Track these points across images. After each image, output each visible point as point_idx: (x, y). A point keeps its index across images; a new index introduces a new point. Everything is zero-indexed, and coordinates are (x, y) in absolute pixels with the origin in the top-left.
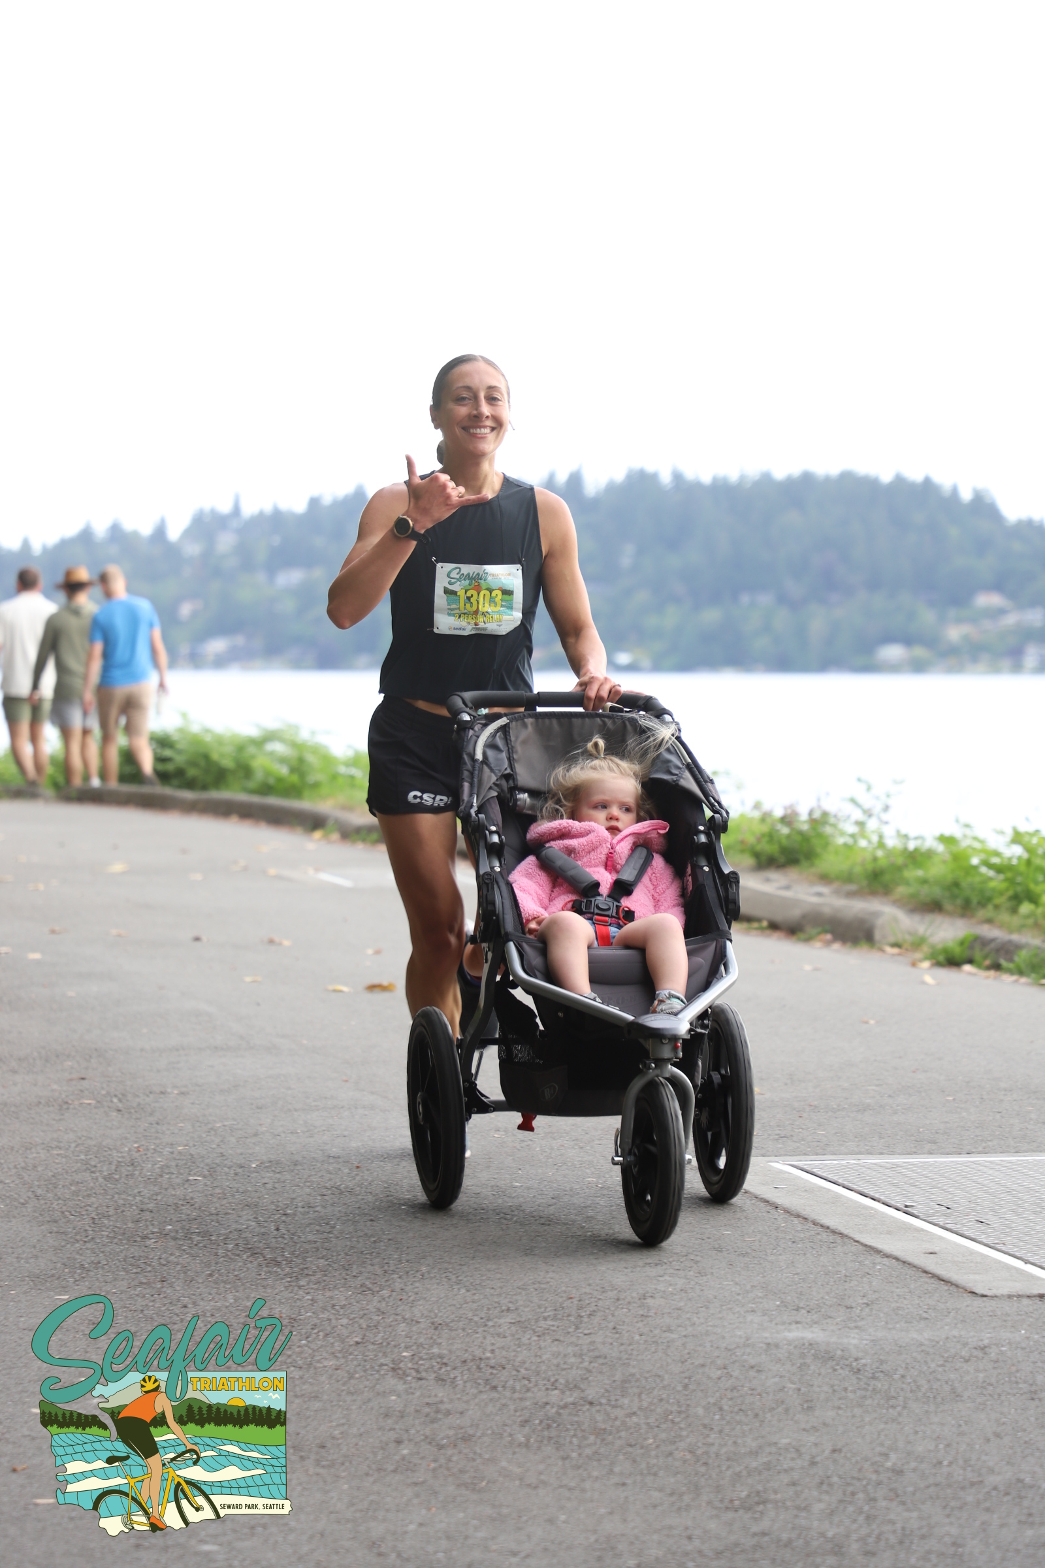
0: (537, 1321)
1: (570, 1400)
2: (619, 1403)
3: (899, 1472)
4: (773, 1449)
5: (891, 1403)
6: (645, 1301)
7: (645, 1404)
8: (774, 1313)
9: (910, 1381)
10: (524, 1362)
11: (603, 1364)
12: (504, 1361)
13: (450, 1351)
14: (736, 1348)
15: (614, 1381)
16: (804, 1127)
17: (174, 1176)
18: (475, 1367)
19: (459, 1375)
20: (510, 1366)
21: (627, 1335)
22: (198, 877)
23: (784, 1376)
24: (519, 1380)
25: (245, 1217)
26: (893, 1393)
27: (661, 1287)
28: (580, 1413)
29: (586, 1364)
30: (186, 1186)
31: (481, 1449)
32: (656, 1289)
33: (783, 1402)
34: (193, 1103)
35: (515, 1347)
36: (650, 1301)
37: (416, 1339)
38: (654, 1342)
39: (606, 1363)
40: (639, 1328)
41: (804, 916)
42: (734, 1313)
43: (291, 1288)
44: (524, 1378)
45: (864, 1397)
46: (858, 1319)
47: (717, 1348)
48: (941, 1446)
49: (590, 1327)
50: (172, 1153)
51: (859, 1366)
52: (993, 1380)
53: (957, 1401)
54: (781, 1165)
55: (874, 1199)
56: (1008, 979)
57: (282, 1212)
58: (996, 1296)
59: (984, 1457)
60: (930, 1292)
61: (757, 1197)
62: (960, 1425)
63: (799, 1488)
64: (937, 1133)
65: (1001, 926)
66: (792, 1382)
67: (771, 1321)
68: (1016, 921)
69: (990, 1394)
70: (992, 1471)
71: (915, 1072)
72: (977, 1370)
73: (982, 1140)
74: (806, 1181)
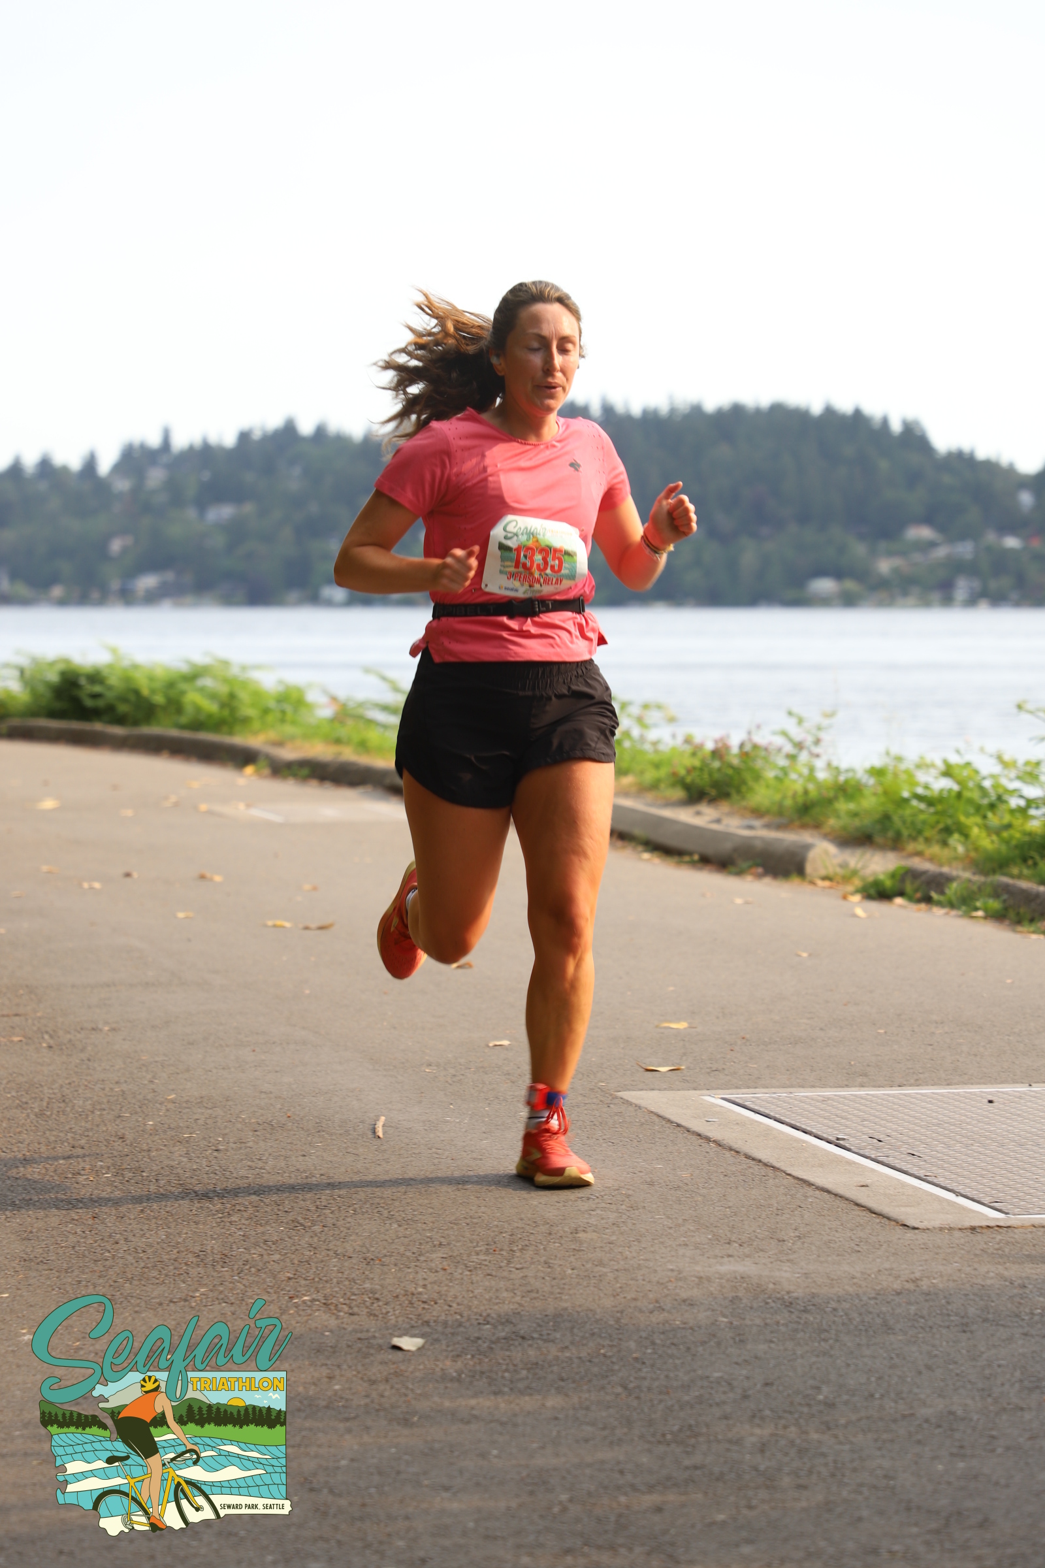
0: (469, 1255)
1: (503, 1334)
2: (551, 1337)
3: (830, 1405)
4: (705, 1383)
5: (823, 1336)
6: (578, 1235)
7: (577, 1339)
8: (705, 1246)
9: (842, 1314)
10: (456, 1297)
11: (535, 1298)
12: (435, 1296)
13: (382, 1286)
14: (668, 1282)
15: (546, 1316)
16: (735, 1060)
17: (105, 1112)
18: (407, 1302)
19: (391, 1310)
20: (442, 1301)
21: (559, 1269)
22: (129, 813)
23: (717, 1310)
24: (451, 1315)
25: (176, 1154)
26: (825, 1326)
27: (593, 1221)
28: (512, 1348)
29: (518, 1299)
30: (117, 1123)
31: (413, 1384)
32: (588, 1223)
33: (714, 1336)
34: (124, 1040)
35: (447, 1282)
36: (581, 1235)
37: (348, 1274)
38: (585, 1276)
39: (538, 1298)
40: (571, 1262)
41: (736, 850)
42: (666, 1247)
43: (222, 1224)
44: (456, 1313)
45: (796, 1330)
46: (790, 1252)
47: (649, 1282)
48: (873, 1379)
49: (522, 1261)
50: (103, 1089)
51: (790, 1300)
52: (925, 1312)
53: (889, 1334)
54: (714, 1100)
55: (805, 1132)
56: (938, 912)
57: (213, 1148)
58: (928, 1229)
59: (916, 1390)
60: (861, 1225)
61: (688, 1131)
62: (892, 1358)
63: (731, 1422)
64: (869, 1066)
65: (931, 859)
66: (725, 1316)
67: (703, 1255)
68: (946, 853)
69: (922, 1328)
70: (924, 1404)
71: (845, 1005)
72: (909, 1303)
73: (914, 1073)
74: (739, 1114)
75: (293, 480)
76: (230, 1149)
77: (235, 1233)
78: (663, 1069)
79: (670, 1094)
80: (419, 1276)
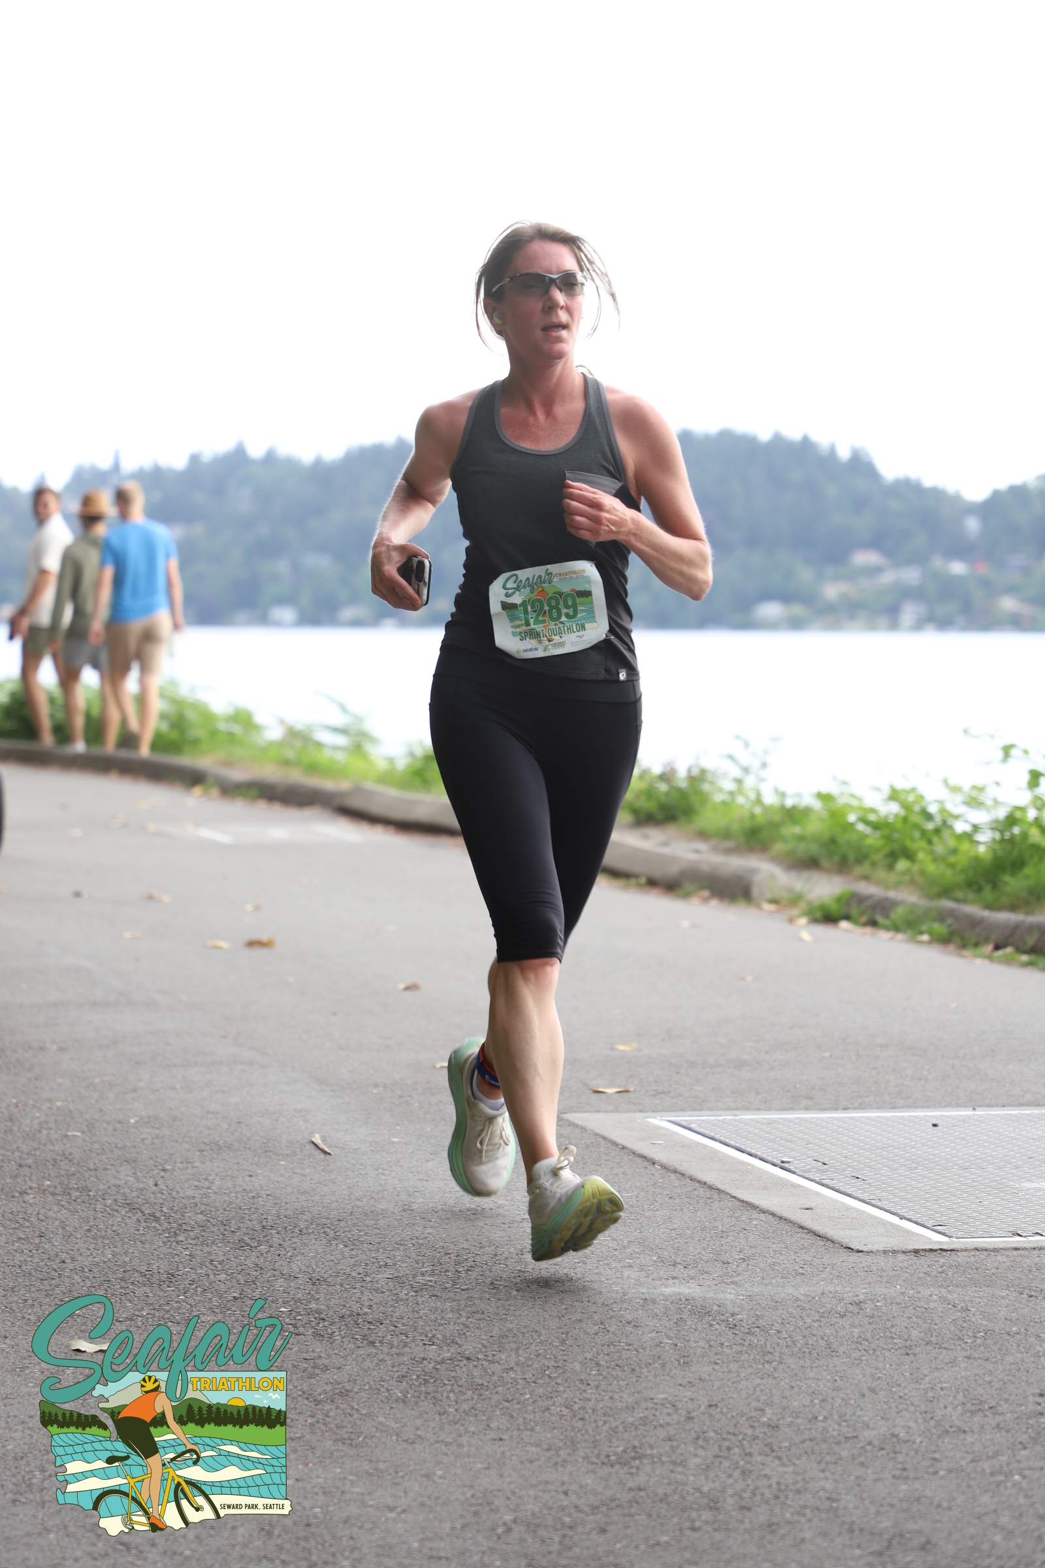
0: (415, 1276)
1: (448, 1355)
2: (496, 1358)
3: (775, 1427)
4: (650, 1405)
5: (766, 1358)
7: (522, 1359)
8: (650, 1268)
9: (786, 1336)
10: (402, 1318)
12: (381, 1317)
13: (327, 1306)
14: (613, 1304)
15: (491, 1336)
16: (681, 1083)
17: (52, 1132)
18: (352, 1322)
19: (337, 1330)
20: (387, 1322)
22: (78, 833)
23: (661, 1332)
24: (397, 1335)
25: (123, 1174)
26: (769, 1348)
28: (457, 1368)
29: (463, 1319)
30: (64, 1142)
31: (358, 1404)
33: (659, 1357)
34: (72, 1059)
35: (392, 1303)
37: (294, 1295)
41: (682, 873)
43: (169, 1243)
44: (401, 1333)
45: (740, 1352)
46: (734, 1274)
49: (468, 1282)
50: (51, 1109)
51: (735, 1322)
52: (868, 1335)
53: (832, 1356)
54: (659, 1121)
55: (750, 1155)
56: (884, 935)
57: (160, 1167)
58: (872, 1252)
59: (859, 1413)
60: (806, 1248)
61: (634, 1153)
62: (835, 1381)
63: (675, 1443)
64: (813, 1089)
65: (878, 883)
66: (669, 1338)
67: (648, 1277)
68: (892, 877)
69: (865, 1350)
70: (867, 1426)
71: (791, 1028)
72: (853, 1326)
73: (858, 1097)
74: (684, 1137)
75: (243, 501)
76: (177, 1169)
77: (182, 1253)
78: (611, 1091)
79: (616, 1116)
80: (365, 1298)
